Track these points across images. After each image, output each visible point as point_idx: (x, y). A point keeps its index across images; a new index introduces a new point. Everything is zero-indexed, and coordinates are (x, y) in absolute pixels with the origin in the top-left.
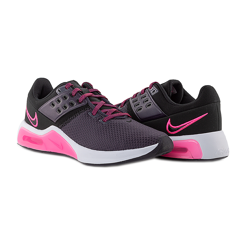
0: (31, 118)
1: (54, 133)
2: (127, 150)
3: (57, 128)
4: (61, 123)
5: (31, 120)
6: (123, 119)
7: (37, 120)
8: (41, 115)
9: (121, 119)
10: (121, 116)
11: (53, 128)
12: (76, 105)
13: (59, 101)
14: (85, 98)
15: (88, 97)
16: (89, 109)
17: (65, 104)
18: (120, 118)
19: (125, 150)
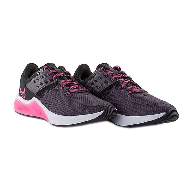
0: (22, 92)
1: (35, 103)
2: (81, 116)
3: (37, 99)
4: (39, 95)
5: (22, 93)
6: (82, 93)
7: (25, 93)
8: (27, 90)
9: (81, 93)
10: (81, 91)
11: (34, 99)
12: (49, 83)
13: (38, 80)
14: (56, 78)
15: (58, 76)
16: (58, 86)
17: (42, 82)
18: (79, 92)
19: (80, 115)
